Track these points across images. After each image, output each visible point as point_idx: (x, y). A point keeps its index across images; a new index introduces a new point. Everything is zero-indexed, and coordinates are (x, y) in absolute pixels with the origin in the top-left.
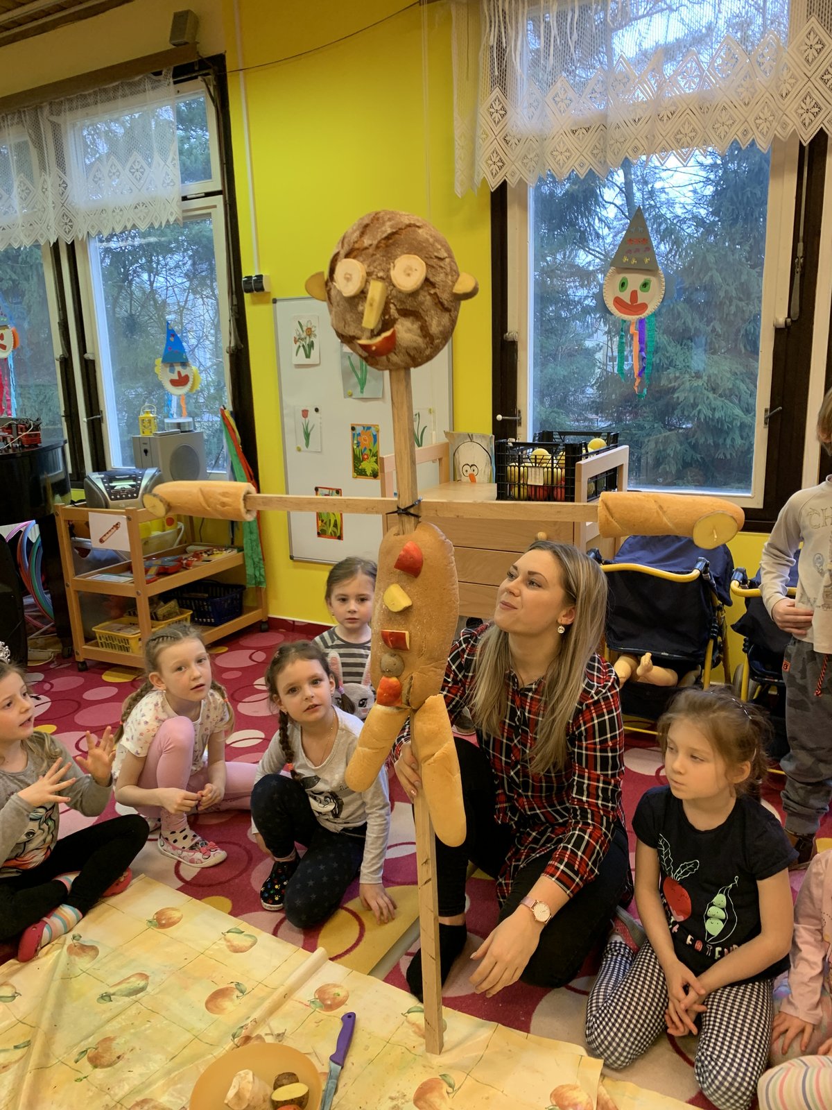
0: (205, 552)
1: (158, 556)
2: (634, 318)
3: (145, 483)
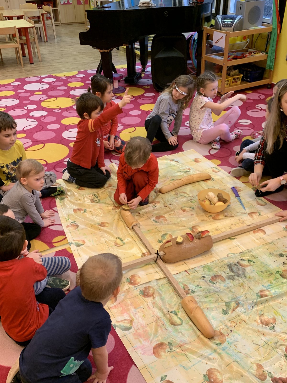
0: (253, 52)
1: (236, 52)
3: (236, 21)
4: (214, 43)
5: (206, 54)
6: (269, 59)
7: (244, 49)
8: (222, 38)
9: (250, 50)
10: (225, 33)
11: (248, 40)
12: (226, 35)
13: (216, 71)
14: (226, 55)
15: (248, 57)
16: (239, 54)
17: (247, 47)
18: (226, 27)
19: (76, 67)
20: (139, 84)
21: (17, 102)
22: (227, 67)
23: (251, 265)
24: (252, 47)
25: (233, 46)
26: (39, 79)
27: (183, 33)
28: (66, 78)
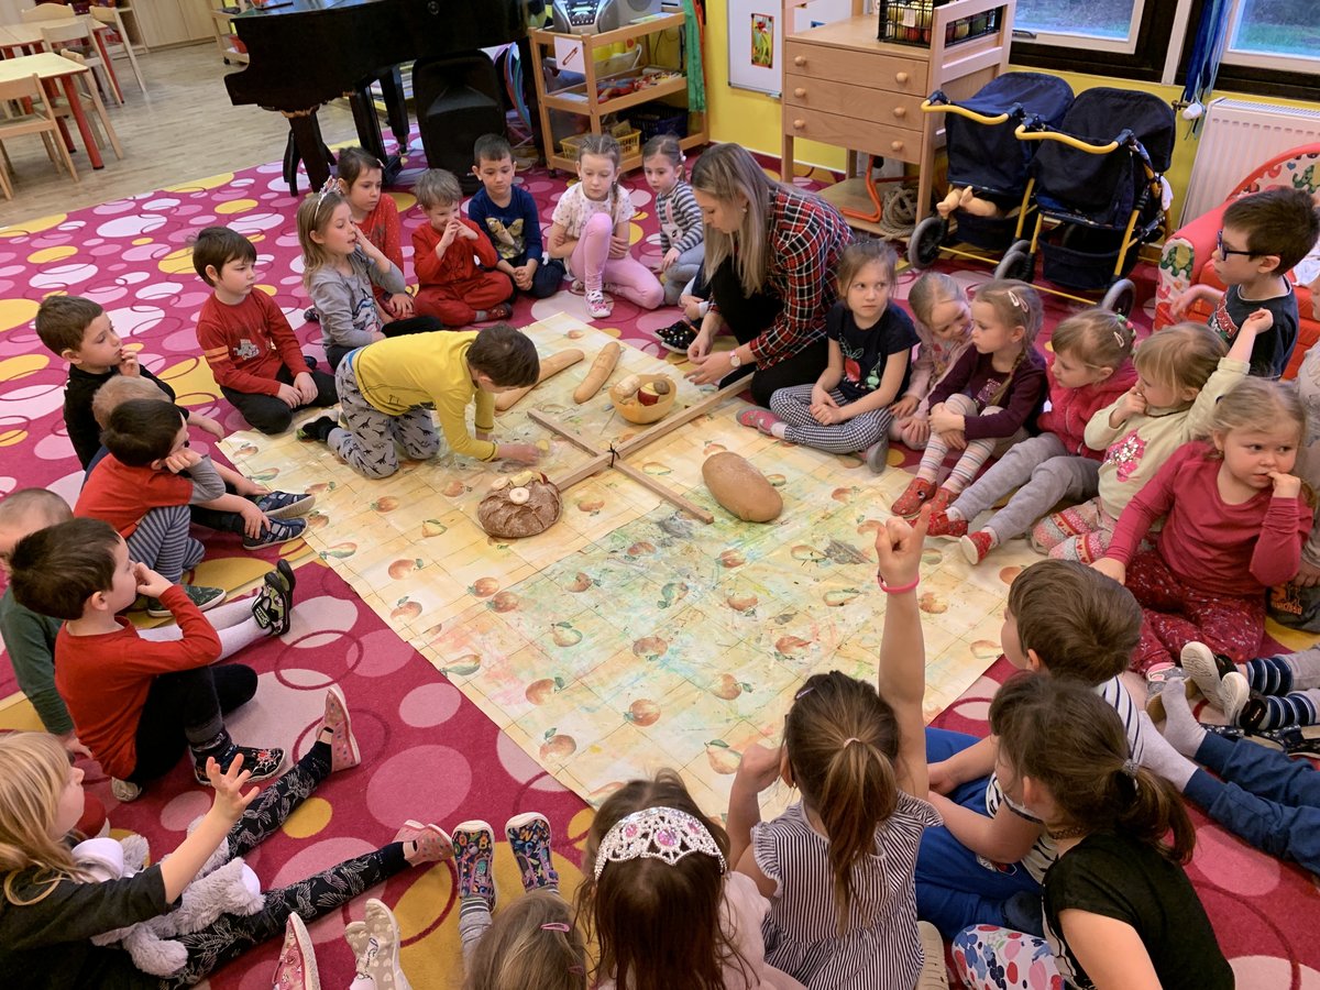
0: (655, 75)
1: (616, 78)
3: (600, 9)
4: (559, 66)
5: (547, 92)
6: (691, 87)
7: (633, 69)
8: (575, 50)
9: (646, 71)
10: (580, 39)
11: (639, 47)
12: (584, 44)
13: (579, 129)
14: (592, 89)
15: (644, 89)
16: (622, 84)
17: (639, 63)
18: (580, 24)
19: (224, 162)
20: (400, 182)
21: (92, 270)
22: (601, 117)
24: (649, 63)
25: (607, 64)
26: (133, 204)
27: (483, 50)
28: (206, 194)
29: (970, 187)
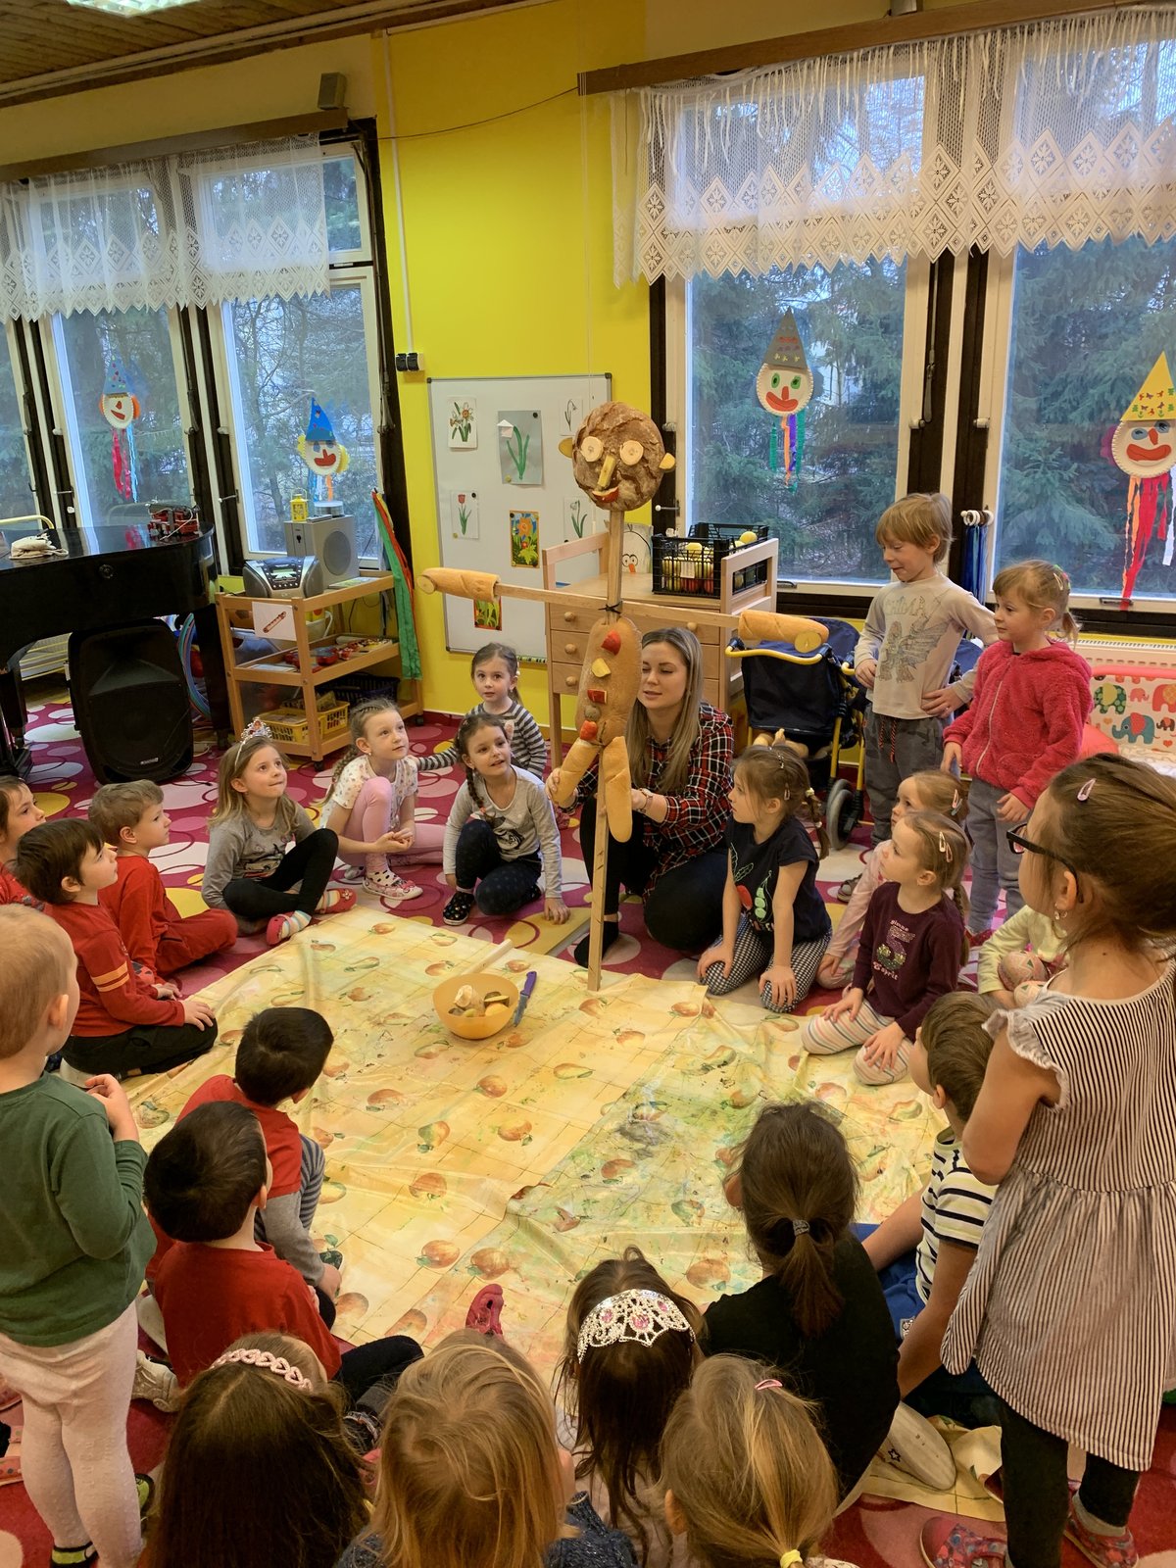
0: (360, 643)
2: (785, 414)
3: (304, 572)
5: (237, 664)
6: (404, 654)
8: (282, 616)
9: (340, 639)
10: (287, 603)
11: (329, 614)
12: (292, 608)
13: (267, 705)
14: (305, 656)
15: (353, 657)
16: (326, 652)
18: (283, 588)
20: (39, 779)
22: (313, 689)
23: (663, 1112)
24: (343, 630)
27: (160, 617)
29: (782, 730)
